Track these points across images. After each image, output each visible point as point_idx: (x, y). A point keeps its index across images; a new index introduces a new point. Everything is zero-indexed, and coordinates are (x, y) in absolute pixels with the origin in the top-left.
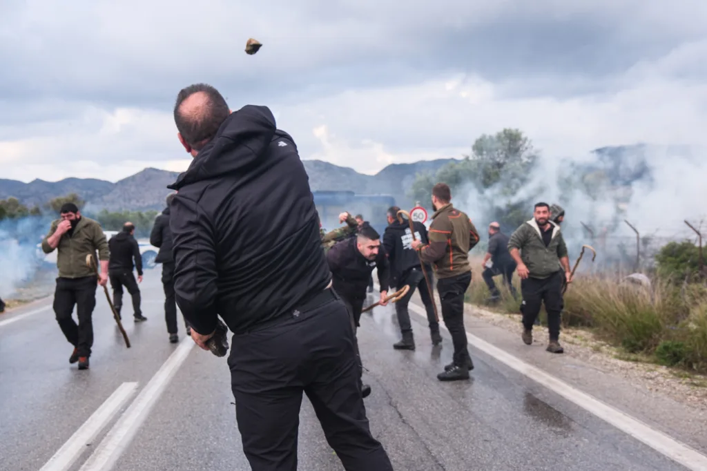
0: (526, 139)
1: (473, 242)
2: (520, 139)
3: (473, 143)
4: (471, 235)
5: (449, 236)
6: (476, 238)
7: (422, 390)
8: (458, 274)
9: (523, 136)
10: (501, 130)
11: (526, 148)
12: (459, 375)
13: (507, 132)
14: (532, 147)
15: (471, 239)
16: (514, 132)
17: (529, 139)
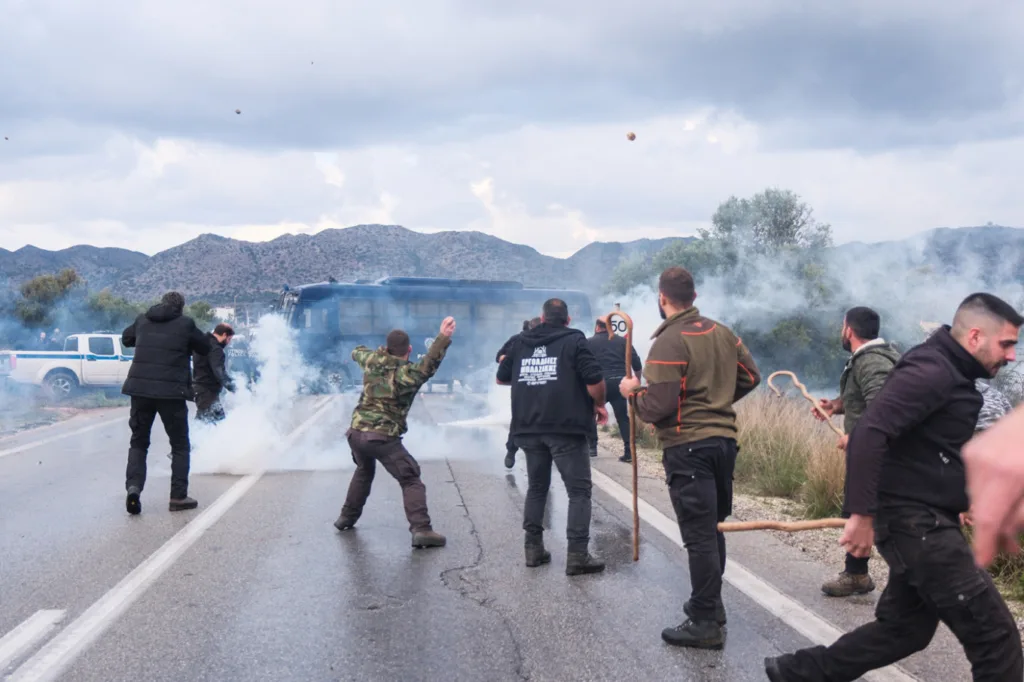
0: (803, 207)
1: (744, 385)
2: (793, 207)
3: (715, 210)
4: (740, 370)
5: (683, 371)
6: (752, 378)
7: (584, 644)
8: (692, 439)
9: (798, 203)
10: (761, 191)
11: (804, 223)
12: (693, 638)
13: (772, 195)
14: (813, 221)
15: (739, 379)
16: (784, 197)
17: (808, 207)
